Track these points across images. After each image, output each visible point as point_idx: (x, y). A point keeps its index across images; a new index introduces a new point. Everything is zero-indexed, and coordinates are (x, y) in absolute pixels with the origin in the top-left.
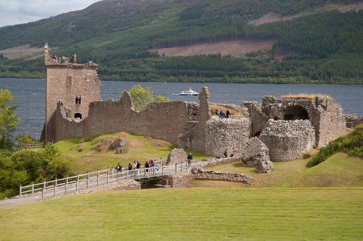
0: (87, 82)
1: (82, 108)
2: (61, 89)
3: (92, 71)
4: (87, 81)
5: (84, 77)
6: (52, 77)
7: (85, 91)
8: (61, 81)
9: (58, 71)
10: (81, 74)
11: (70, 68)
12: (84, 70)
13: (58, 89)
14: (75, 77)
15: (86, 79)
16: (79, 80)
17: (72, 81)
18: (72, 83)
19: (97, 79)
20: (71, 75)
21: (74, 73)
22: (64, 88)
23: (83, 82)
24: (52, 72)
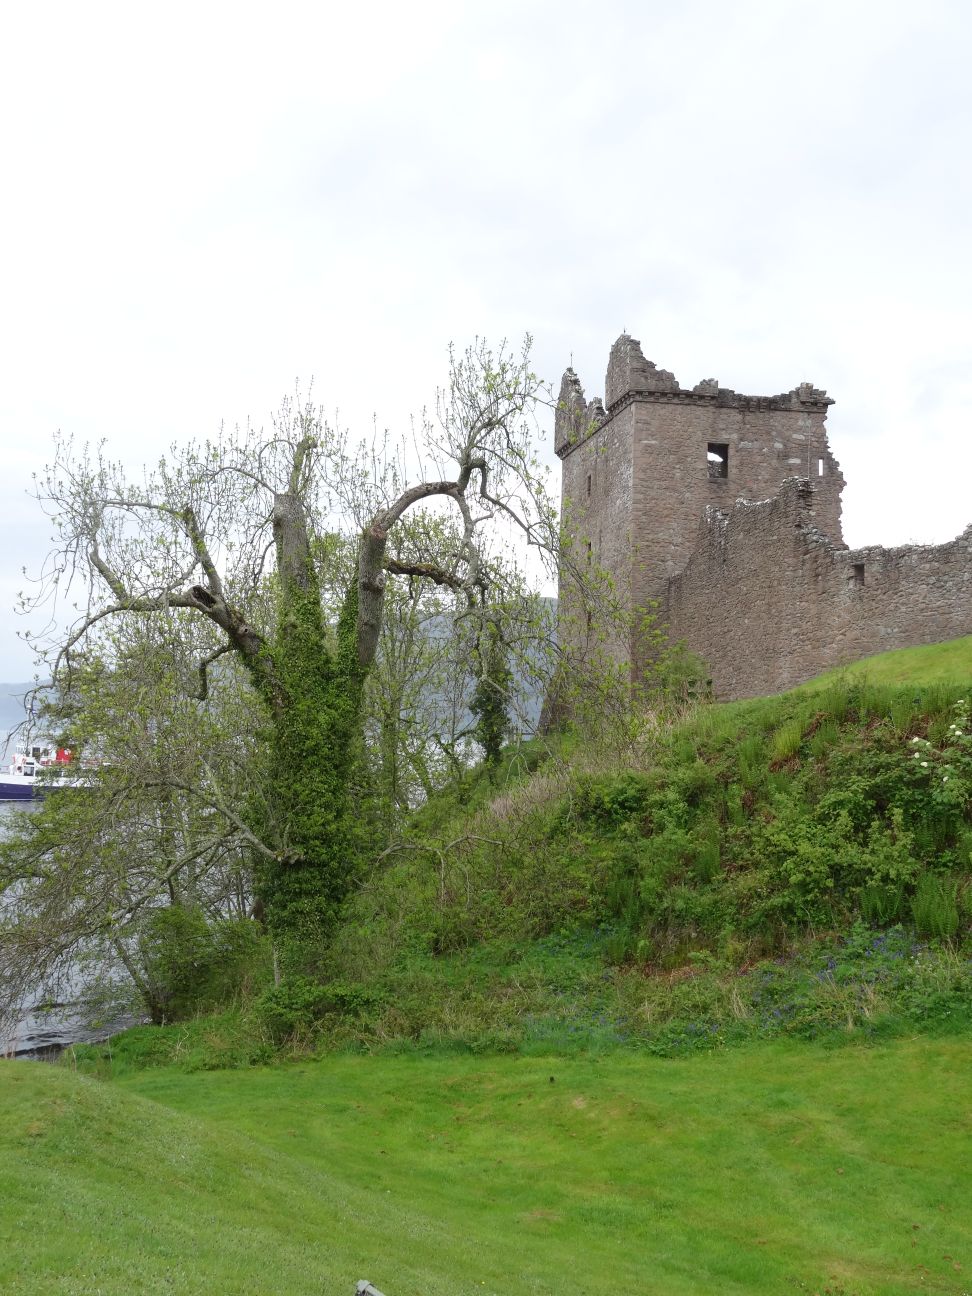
0: (789, 470)
2: (688, 495)
3: (809, 422)
4: (789, 465)
5: (779, 446)
6: (653, 442)
8: (689, 459)
9: (679, 418)
10: (768, 433)
11: (724, 410)
12: (778, 419)
13: (675, 491)
14: (740, 446)
15: (787, 456)
16: (758, 458)
17: (732, 463)
18: (733, 471)
19: (828, 458)
20: (728, 437)
21: (739, 429)
22: (701, 490)
23: (776, 469)
24: (655, 422)
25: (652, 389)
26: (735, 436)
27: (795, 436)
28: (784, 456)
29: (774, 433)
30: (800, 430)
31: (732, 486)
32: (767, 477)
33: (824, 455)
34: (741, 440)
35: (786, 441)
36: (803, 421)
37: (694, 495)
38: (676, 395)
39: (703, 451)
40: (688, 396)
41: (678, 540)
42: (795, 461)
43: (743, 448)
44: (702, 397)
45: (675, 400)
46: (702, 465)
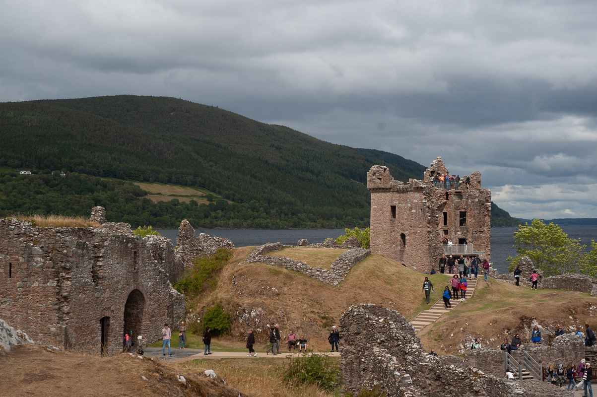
0: (412, 214)
1: (407, 256)
6: (376, 207)
8: (385, 212)
9: (383, 197)
11: (395, 193)
12: (410, 195)
13: (381, 224)
15: (412, 209)
16: (404, 210)
17: (396, 213)
18: (397, 216)
19: (424, 209)
20: (395, 203)
21: (399, 200)
22: (388, 224)
23: (408, 214)
24: (376, 199)
25: (373, 187)
26: (397, 202)
27: (414, 201)
28: (411, 209)
29: (408, 200)
30: (416, 198)
31: (396, 222)
32: (406, 218)
33: (422, 208)
34: (399, 203)
35: (412, 203)
36: (417, 195)
37: (386, 226)
38: (380, 189)
39: (389, 209)
40: (383, 189)
41: (382, 243)
42: (414, 211)
43: (399, 207)
44: (387, 189)
45: (381, 191)
46: (388, 214)
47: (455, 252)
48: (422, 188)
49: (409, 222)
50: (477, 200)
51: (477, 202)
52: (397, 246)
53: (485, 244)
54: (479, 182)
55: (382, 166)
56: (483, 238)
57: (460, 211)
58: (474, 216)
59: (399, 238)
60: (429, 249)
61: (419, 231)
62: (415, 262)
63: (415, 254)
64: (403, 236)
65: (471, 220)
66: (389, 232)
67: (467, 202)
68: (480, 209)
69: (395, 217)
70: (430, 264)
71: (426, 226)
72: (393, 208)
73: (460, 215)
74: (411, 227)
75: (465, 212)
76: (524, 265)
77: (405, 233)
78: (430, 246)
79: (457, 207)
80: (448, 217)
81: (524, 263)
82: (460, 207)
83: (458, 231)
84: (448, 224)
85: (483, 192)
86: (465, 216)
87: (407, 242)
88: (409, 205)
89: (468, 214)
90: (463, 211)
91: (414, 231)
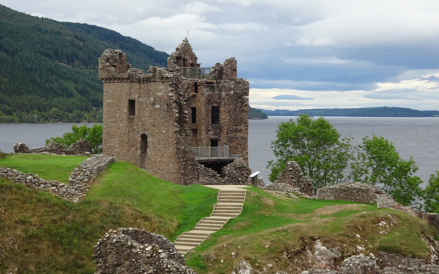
0: (156, 111)
1: (149, 161)
2: (121, 125)
3: (163, 86)
4: (156, 108)
6: (110, 101)
7: (154, 128)
8: (121, 108)
9: (118, 89)
10: (149, 93)
11: (133, 84)
12: (152, 86)
13: (116, 123)
14: (139, 100)
16: (145, 106)
17: (136, 109)
18: (136, 112)
19: (170, 104)
20: (135, 96)
21: (138, 92)
22: (125, 122)
23: (151, 110)
24: (110, 92)
25: (106, 77)
26: (137, 96)
27: (158, 94)
28: (154, 104)
29: (151, 93)
30: (160, 91)
31: (136, 120)
32: (148, 115)
33: (168, 102)
34: (139, 97)
35: (155, 96)
36: (161, 86)
37: (123, 125)
38: (115, 79)
39: (126, 104)
40: (119, 79)
41: (117, 146)
42: (158, 106)
43: (140, 101)
44: (124, 79)
45: (116, 81)
46: (126, 111)
47: (207, 156)
48: (167, 78)
49: (151, 121)
50: (232, 92)
51: (232, 95)
52: (136, 149)
53: (242, 146)
54: (235, 70)
55: (117, 51)
56: (240, 139)
57: (212, 105)
58: (229, 112)
59: (139, 139)
60: (177, 153)
61: (164, 132)
62: (159, 169)
63: (159, 159)
64: (144, 137)
65: (226, 117)
66: (127, 133)
67: (220, 95)
68: (237, 103)
69: (134, 114)
70: (177, 172)
71: (174, 125)
72: (132, 103)
73: (212, 111)
74: (154, 126)
75: (218, 107)
76: (290, 171)
77: (147, 133)
78: (178, 149)
79: (209, 101)
80: (197, 113)
81: (291, 169)
82: (212, 100)
83: (210, 131)
84: (197, 122)
85: (240, 83)
86: (218, 112)
87: (150, 144)
88: (152, 99)
89: (222, 109)
90: (215, 105)
91: (157, 131)
